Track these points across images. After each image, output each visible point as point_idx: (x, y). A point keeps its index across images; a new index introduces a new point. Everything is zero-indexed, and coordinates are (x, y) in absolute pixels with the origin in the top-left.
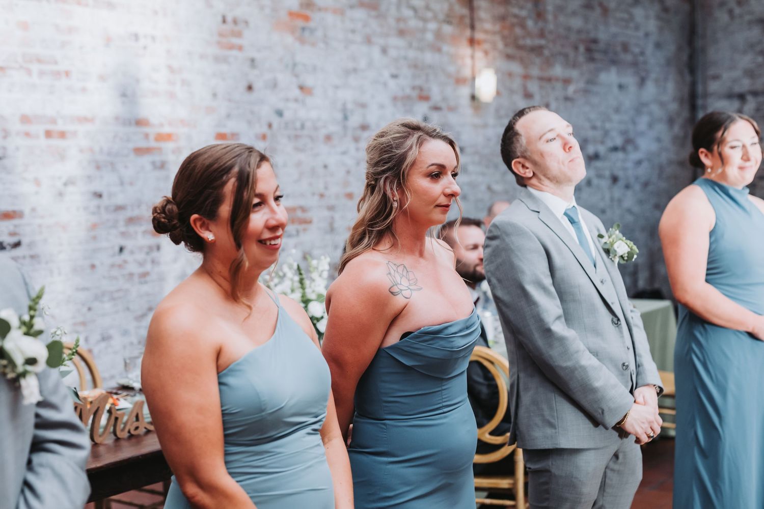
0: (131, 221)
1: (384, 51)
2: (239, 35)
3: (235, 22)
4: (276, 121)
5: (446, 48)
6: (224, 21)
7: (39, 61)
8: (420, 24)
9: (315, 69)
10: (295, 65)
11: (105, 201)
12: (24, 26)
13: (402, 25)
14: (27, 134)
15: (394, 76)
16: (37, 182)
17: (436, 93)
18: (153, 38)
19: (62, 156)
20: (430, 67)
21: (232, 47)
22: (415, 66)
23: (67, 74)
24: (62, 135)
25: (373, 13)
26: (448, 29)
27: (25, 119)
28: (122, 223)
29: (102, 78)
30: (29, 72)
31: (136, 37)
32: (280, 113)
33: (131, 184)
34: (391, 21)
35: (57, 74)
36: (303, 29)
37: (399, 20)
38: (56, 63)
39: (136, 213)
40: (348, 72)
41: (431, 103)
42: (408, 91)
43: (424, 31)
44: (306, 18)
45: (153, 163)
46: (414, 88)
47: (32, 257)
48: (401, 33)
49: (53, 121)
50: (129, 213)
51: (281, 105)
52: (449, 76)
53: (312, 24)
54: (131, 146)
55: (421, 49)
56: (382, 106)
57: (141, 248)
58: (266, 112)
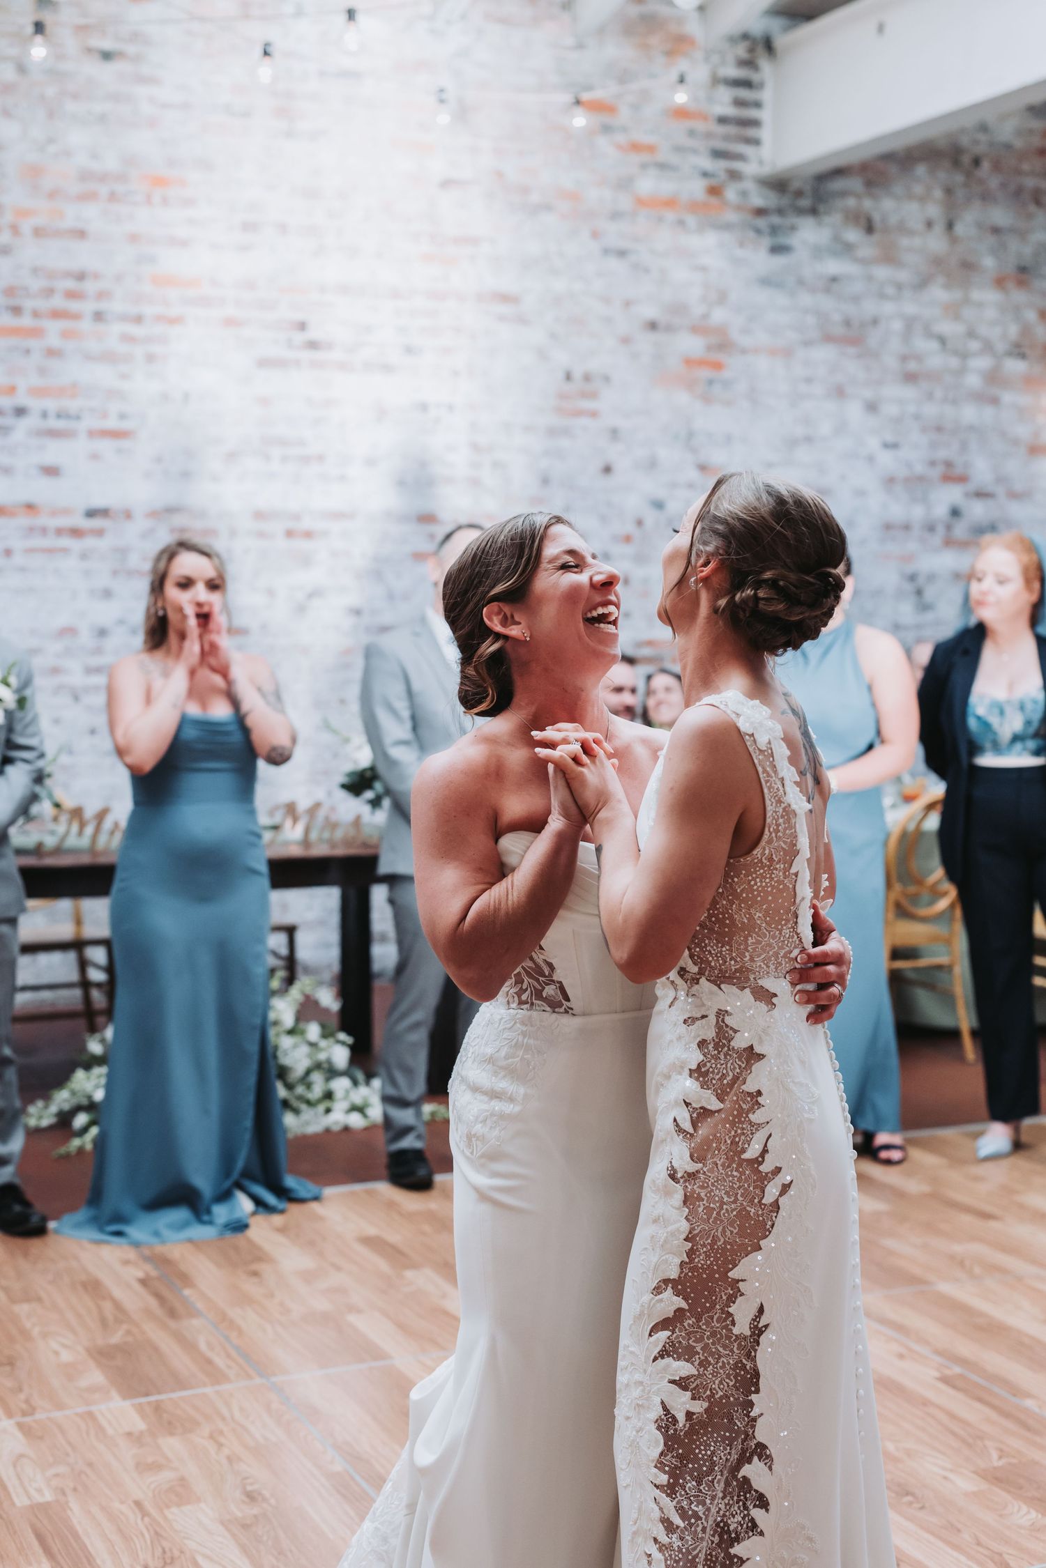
1: (872, 407)
2: (593, 395)
3: (587, 378)
4: (650, 517)
5: (1007, 397)
6: (568, 377)
7: (283, 443)
8: (954, 362)
9: (729, 439)
10: (691, 435)
11: (367, 619)
12: (265, 401)
13: (912, 366)
14: (261, 535)
15: (891, 446)
16: (271, 592)
17: (981, 470)
18: (451, 408)
19: (306, 561)
20: (971, 428)
21: (579, 413)
22: (939, 429)
23: (320, 458)
24: (308, 535)
25: (851, 350)
26: (1015, 367)
27: (259, 515)
29: (371, 462)
30: (267, 457)
31: (424, 407)
32: (659, 505)
34: (891, 361)
35: (306, 460)
36: (711, 382)
37: (904, 358)
38: (305, 445)
40: (792, 443)
41: (971, 487)
42: (919, 469)
43: (962, 371)
44: (718, 366)
46: (933, 463)
48: (910, 378)
49: (297, 517)
51: (661, 493)
52: (1016, 442)
53: (726, 374)
54: (408, 549)
55: (954, 402)
56: (861, 493)
58: (633, 503)
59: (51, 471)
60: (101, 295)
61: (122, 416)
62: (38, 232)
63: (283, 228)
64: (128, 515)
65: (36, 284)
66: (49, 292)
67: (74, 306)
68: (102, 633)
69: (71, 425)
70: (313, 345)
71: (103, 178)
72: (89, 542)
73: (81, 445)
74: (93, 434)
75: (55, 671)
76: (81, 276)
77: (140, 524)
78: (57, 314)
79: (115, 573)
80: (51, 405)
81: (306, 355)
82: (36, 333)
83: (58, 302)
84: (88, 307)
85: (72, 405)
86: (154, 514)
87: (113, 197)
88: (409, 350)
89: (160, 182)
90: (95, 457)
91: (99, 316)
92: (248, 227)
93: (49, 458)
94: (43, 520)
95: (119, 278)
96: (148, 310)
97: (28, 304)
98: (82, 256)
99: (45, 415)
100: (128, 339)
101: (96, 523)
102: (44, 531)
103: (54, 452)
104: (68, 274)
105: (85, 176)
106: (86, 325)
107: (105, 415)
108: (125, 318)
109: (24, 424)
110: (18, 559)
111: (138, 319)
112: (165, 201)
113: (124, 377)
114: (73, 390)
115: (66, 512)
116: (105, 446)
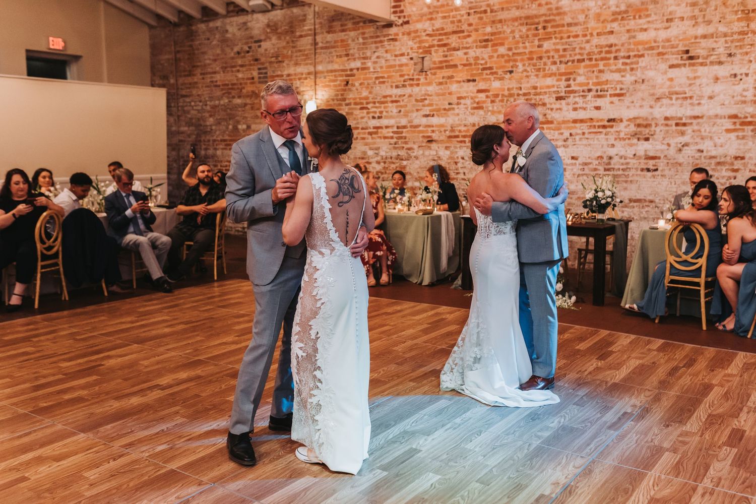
0: (719, 163)
7: (677, 93)
11: (705, 154)
12: (671, 80)
14: (667, 125)
16: (669, 145)
18: (747, 75)
19: (683, 133)
23: (691, 98)
24: (684, 125)
27: (666, 119)
28: (713, 164)
30: (671, 99)
31: (735, 75)
33: (721, 146)
35: (685, 98)
38: (685, 93)
39: (723, 160)
45: (738, 137)
47: (662, 176)
49: (681, 119)
50: (718, 160)
54: (724, 128)
57: (723, 177)
59: (598, 108)
60: (616, 51)
61: (621, 89)
62: (598, 34)
63: (682, 19)
64: (621, 121)
65: (596, 50)
66: (601, 52)
67: (608, 56)
68: (610, 158)
69: (605, 93)
70: (691, 58)
71: (619, 13)
72: (608, 130)
73: (608, 99)
74: (611, 95)
75: (595, 169)
76: (611, 46)
77: (625, 123)
78: (602, 59)
79: (616, 139)
80: (599, 88)
81: (687, 62)
82: (597, 65)
83: (603, 55)
84: (612, 55)
85: (605, 87)
86: (629, 120)
87: (623, 19)
88: (730, 55)
89: (639, 10)
90: (612, 103)
91: (616, 58)
92: (668, 21)
93: (597, 104)
94: (594, 124)
95: (623, 45)
96: (632, 54)
97: (594, 57)
98: (612, 39)
99: (597, 91)
100: (625, 64)
101: (611, 124)
102: (595, 126)
103: (600, 102)
104: (607, 46)
105: (614, 13)
106: (612, 61)
107: (616, 89)
108: (624, 57)
109: (591, 94)
110: (586, 136)
111: (629, 57)
112: (640, 17)
113: (623, 76)
114: (607, 82)
115: (602, 120)
116: (615, 99)
